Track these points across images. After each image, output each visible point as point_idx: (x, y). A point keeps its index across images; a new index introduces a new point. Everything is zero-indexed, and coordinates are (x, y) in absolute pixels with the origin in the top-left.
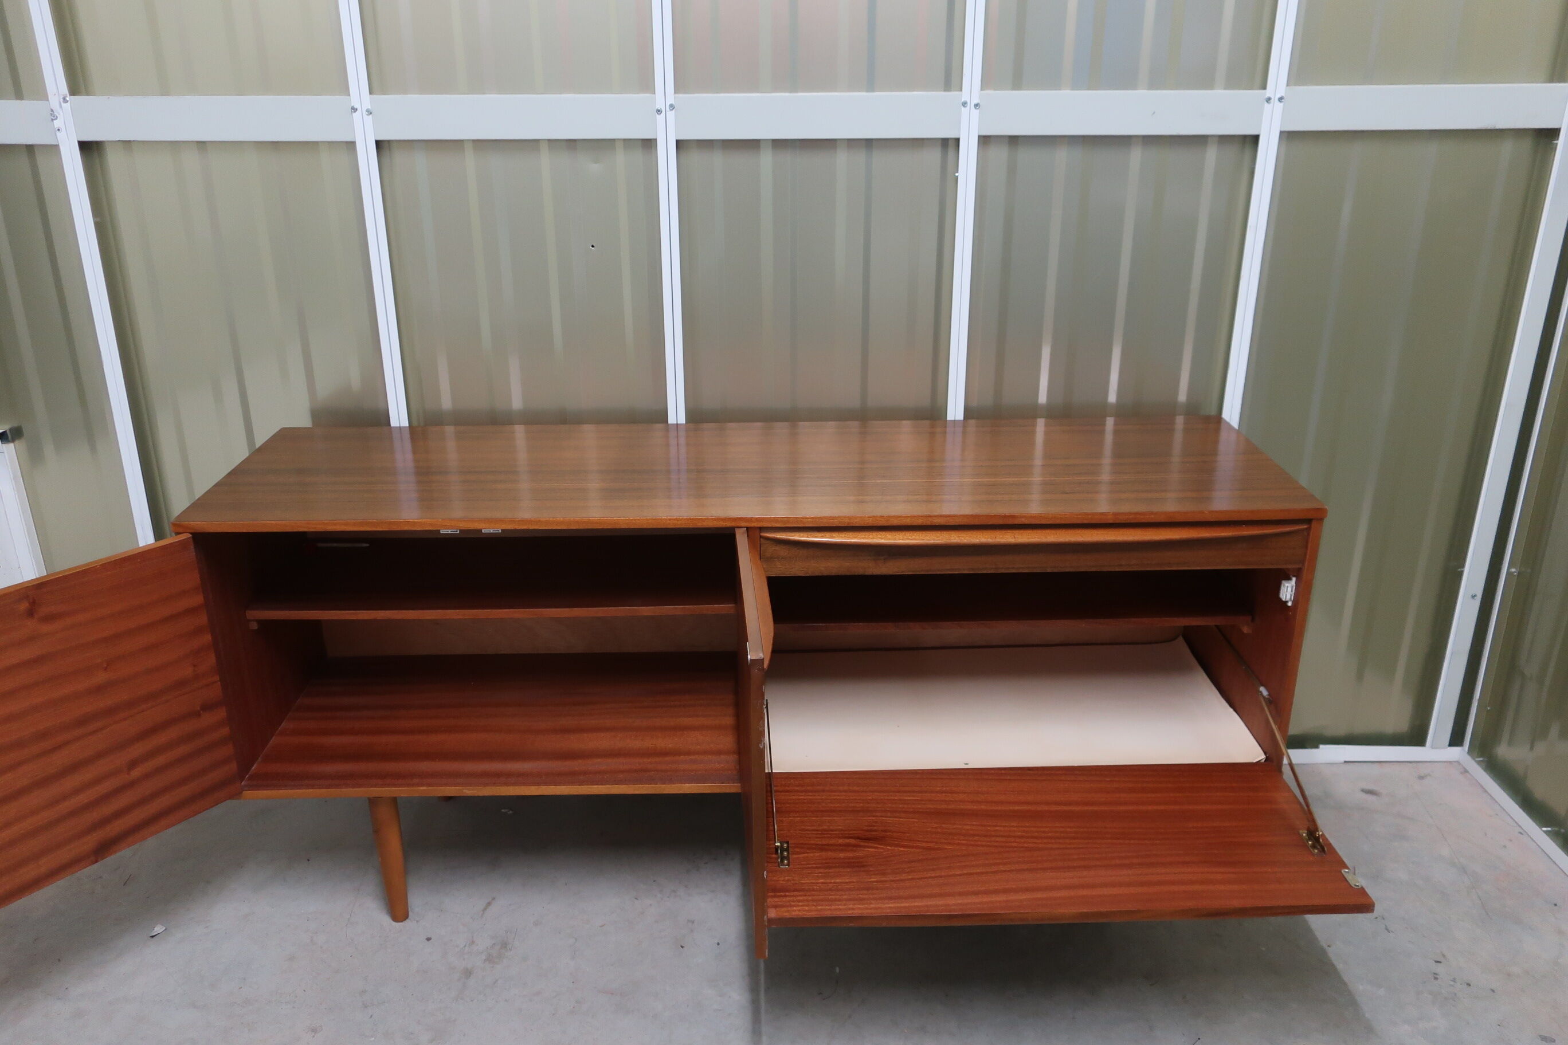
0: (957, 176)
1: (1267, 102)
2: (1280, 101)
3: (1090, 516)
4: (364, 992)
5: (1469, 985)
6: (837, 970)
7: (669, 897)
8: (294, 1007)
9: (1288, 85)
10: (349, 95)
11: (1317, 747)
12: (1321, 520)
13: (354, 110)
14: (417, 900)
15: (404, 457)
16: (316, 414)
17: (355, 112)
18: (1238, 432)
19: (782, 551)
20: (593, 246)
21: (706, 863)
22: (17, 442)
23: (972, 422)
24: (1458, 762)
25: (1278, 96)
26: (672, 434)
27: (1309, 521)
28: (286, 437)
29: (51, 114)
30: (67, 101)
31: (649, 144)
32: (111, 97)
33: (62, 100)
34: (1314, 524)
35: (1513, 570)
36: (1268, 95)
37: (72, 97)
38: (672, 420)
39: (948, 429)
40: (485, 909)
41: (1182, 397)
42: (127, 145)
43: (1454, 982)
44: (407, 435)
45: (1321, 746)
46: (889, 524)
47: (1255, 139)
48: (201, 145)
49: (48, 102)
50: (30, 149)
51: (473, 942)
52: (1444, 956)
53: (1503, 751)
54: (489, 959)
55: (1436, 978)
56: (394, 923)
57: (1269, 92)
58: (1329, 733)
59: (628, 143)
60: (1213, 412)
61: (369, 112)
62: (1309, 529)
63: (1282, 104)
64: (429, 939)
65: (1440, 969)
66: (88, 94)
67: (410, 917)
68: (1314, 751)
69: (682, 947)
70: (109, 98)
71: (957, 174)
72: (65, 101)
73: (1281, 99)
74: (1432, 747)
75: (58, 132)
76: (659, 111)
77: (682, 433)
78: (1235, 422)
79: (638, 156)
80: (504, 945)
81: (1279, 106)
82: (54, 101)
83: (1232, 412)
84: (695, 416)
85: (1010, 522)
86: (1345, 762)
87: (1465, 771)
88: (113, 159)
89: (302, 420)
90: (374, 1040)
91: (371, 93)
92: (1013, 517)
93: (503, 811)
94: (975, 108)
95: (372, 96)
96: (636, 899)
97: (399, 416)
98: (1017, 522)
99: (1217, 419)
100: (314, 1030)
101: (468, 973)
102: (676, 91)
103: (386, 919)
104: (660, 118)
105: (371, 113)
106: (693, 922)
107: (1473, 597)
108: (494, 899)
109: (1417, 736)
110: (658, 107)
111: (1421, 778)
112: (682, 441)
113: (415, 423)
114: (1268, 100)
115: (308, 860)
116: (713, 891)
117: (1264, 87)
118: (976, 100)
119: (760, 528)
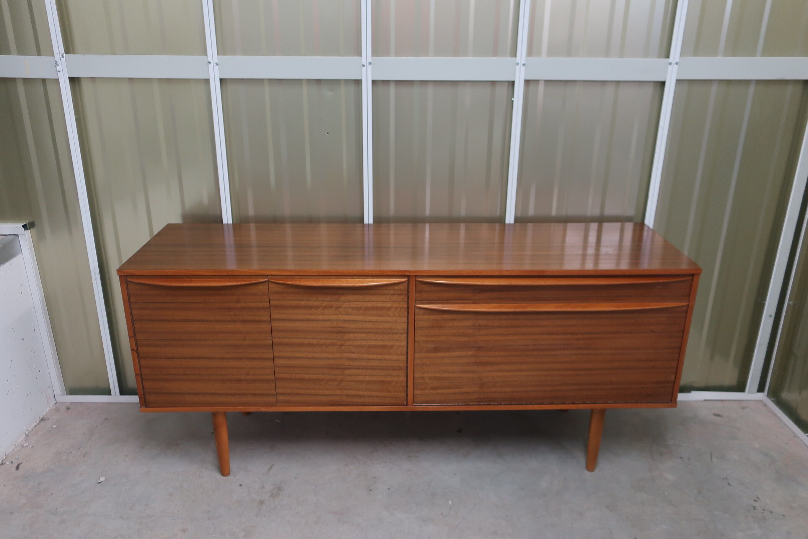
0: (513, 100)
4: (209, 511)
5: (771, 512)
7: (362, 465)
8: (173, 519)
9: (680, 56)
10: (207, 55)
11: (690, 392)
12: (698, 275)
13: (209, 63)
14: (234, 464)
15: (229, 239)
16: (184, 217)
17: (210, 64)
18: (653, 231)
19: (426, 288)
20: (328, 133)
22: (32, 229)
23: (518, 224)
24: (761, 401)
25: (676, 61)
26: (366, 229)
27: (693, 275)
28: (169, 228)
29: (55, 63)
30: (64, 57)
31: (358, 82)
32: (86, 55)
33: (61, 56)
34: (695, 276)
35: (791, 303)
37: (66, 55)
38: (366, 222)
39: (507, 228)
40: (269, 470)
42: (93, 79)
43: (764, 511)
44: (231, 228)
45: (693, 392)
46: (481, 274)
47: (663, 83)
48: (131, 80)
49: (54, 57)
50: (44, 80)
51: (263, 487)
52: (758, 498)
53: (785, 395)
54: (272, 496)
55: (754, 509)
56: (223, 477)
57: (671, 60)
58: (696, 385)
59: (347, 81)
60: (640, 220)
61: (217, 64)
62: (692, 279)
64: (241, 485)
65: (757, 504)
66: (74, 53)
67: (230, 474)
68: (689, 394)
69: (370, 490)
70: (85, 55)
71: (513, 99)
72: (63, 57)
73: (677, 63)
74: (749, 393)
75: (58, 73)
76: (364, 66)
77: (371, 229)
78: (651, 226)
79: (352, 88)
80: (280, 489)
81: (676, 67)
82: (57, 57)
83: (650, 220)
84: (378, 220)
86: (705, 400)
87: (765, 405)
88: (86, 87)
89: (177, 220)
90: (215, 536)
91: (218, 55)
92: (543, 271)
93: (276, 421)
94: (523, 65)
95: (219, 56)
96: (346, 466)
97: (227, 218)
98: (545, 274)
99: (642, 224)
100: (184, 531)
101: (262, 502)
102: (372, 56)
103: (219, 476)
104: (364, 69)
105: (218, 65)
106: (375, 478)
107: (770, 316)
108: (273, 465)
109: (740, 387)
110: (363, 63)
111: (743, 408)
112: (371, 232)
113: (235, 222)
114: (670, 64)
115: (177, 445)
116: (385, 463)
117: (668, 57)
118: (523, 62)
119: (416, 276)
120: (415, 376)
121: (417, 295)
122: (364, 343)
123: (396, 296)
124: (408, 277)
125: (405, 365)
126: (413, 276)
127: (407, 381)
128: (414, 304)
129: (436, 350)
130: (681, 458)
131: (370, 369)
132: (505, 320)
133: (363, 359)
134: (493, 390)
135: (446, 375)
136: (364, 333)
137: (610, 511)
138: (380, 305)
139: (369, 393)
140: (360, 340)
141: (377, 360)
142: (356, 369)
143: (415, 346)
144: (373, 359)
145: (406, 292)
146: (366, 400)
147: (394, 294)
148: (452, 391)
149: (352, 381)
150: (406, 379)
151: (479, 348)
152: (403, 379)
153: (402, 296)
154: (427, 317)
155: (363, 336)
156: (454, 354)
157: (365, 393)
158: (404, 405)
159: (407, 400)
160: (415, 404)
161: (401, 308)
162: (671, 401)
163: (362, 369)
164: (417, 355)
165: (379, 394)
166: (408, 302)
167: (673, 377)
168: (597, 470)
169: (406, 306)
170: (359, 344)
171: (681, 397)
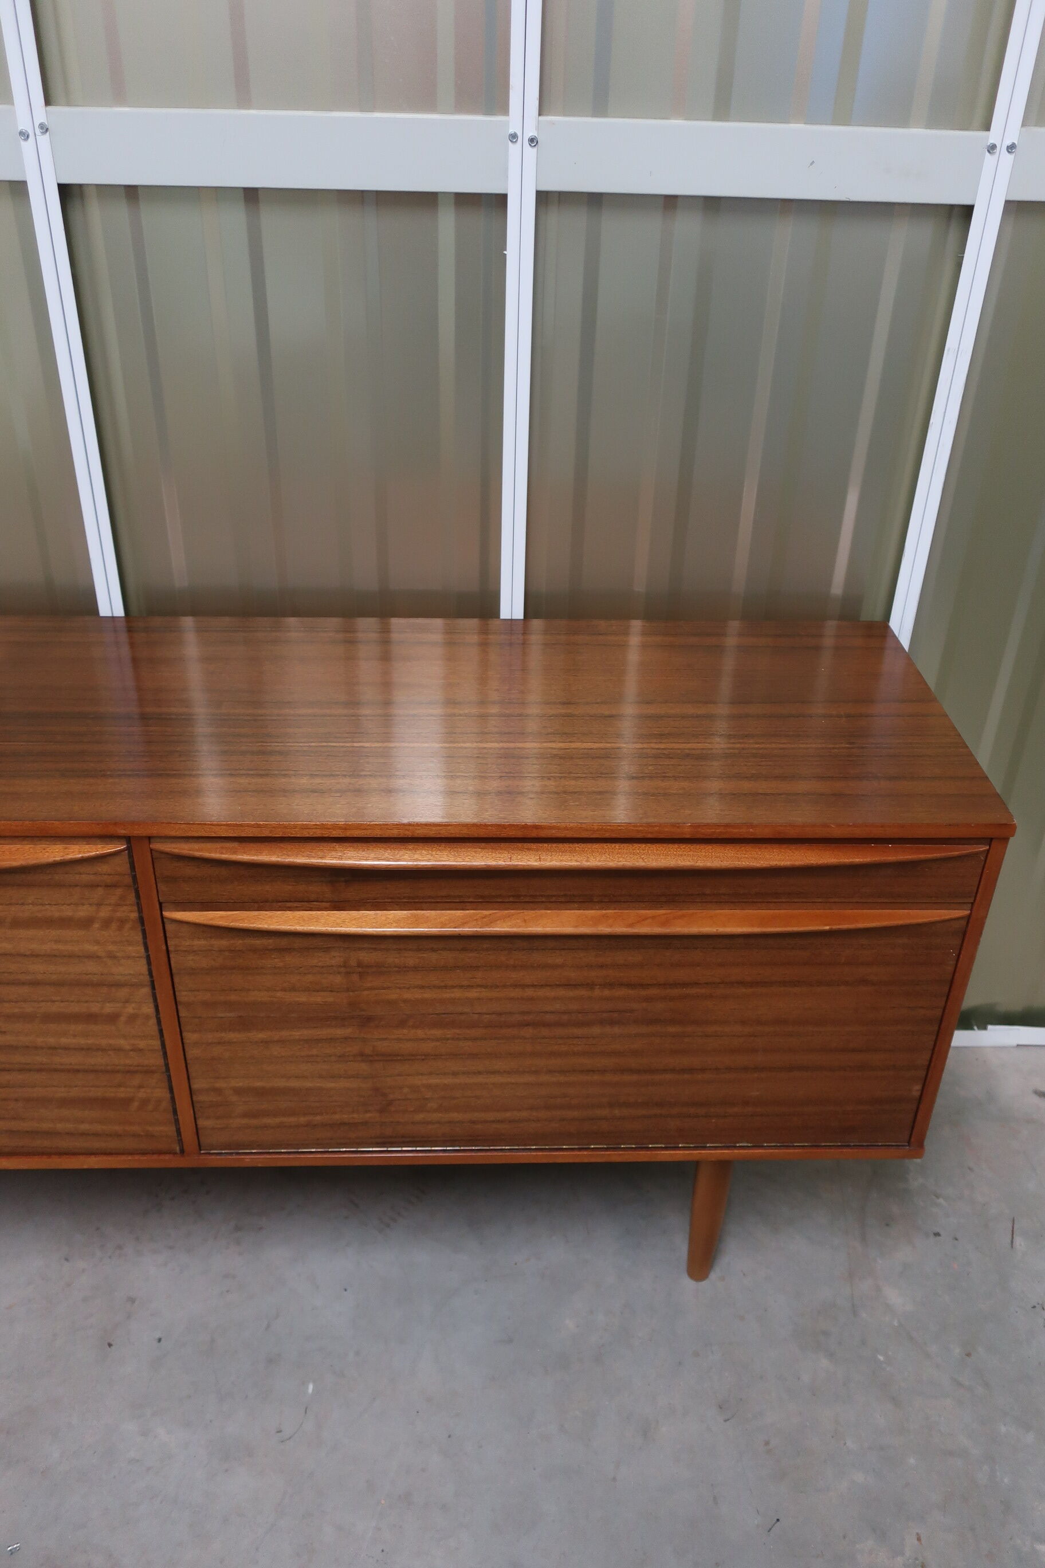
0: (505, 252)
1: (989, 151)
2: (1009, 152)
3: (656, 829)
6: (311, 1387)
7: (110, 1257)
9: (1023, 125)
11: (985, 1028)
12: (1006, 839)
18: (910, 651)
21: (173, 1199)
23: (536, 624)
25: (1008, 143)
27: (990, 841)
31: (18, 191)
34: (996, 844)
36: (991, 141)
38: (104, 611)
41: (837, 587)
45: (990, 1027)
47: (967, 211)
57: (993, 136)
58: (1003, 1009)
60: (878, 617)
62: (988, 853)
63: (1011, 157)
68: (982, 1033)
69: (110, 1345)
73: (1011, 148)
76: (24, 135)
78: (905, 642)
81: (1007, 159)
85: (534, 834)
86: (1019, 1047)
94: (531, 145)
96: (67, 1260)
99: (881, 629)
102: (47, 101)
104: (27, 146)
106: (134, 1300)
110: (21, 127)
114: (992, 148)
116: (171, 1248)
117: (987, 127)
118: (530, 133)
119: (149, 838)
120: (192, 1087)
121: (162, 887)
122: (28, 1008)
123: (100, 891)
124: (128, 839)
125: (162, 1062)
126: (140, 838)
127: (173, 1099)
128: (159, 912)
129: (244, 1024)
130: (937, 1234)
131: (62, 1071)
132: (433, 950)
133: (36, 1048)
134: (420, 1117)
135: (281, 1083)
136: (24, 984)
137: (726, 1421)
138: (57, 914)
139: (70, 1126)
140: (16, 1002)
141: (75, 1049)
142: (20, 1070)
143: (180, 1015)
144: (66, 1048)
145: (128, 880)
146: (65, 1144)
147: (93, 886)
148: (303, 1120)
149: (16, 1100)
150: (168, 1095)
151: (366, 1021)
152: (162, 1093)
153: (119, 891)
154: (203, 942)
155: (24, 990)
156: (296, 1034)
157: (60, 1126)
158: (175, 1153)
159: (180, 1141)
160: (203, 1150)
161: (122, 922)
162: (909, 1142)
163: (40, 1070)
164: (190, 1037)
165: (98, 1128)
166: (139, 905)
167: (917, 1088)
168: (713, 1275)
169: (134, 915)
170: (16, 1010)
171: (961, 1038)
